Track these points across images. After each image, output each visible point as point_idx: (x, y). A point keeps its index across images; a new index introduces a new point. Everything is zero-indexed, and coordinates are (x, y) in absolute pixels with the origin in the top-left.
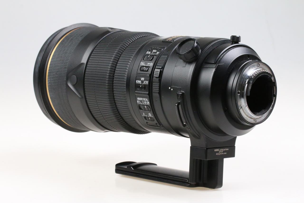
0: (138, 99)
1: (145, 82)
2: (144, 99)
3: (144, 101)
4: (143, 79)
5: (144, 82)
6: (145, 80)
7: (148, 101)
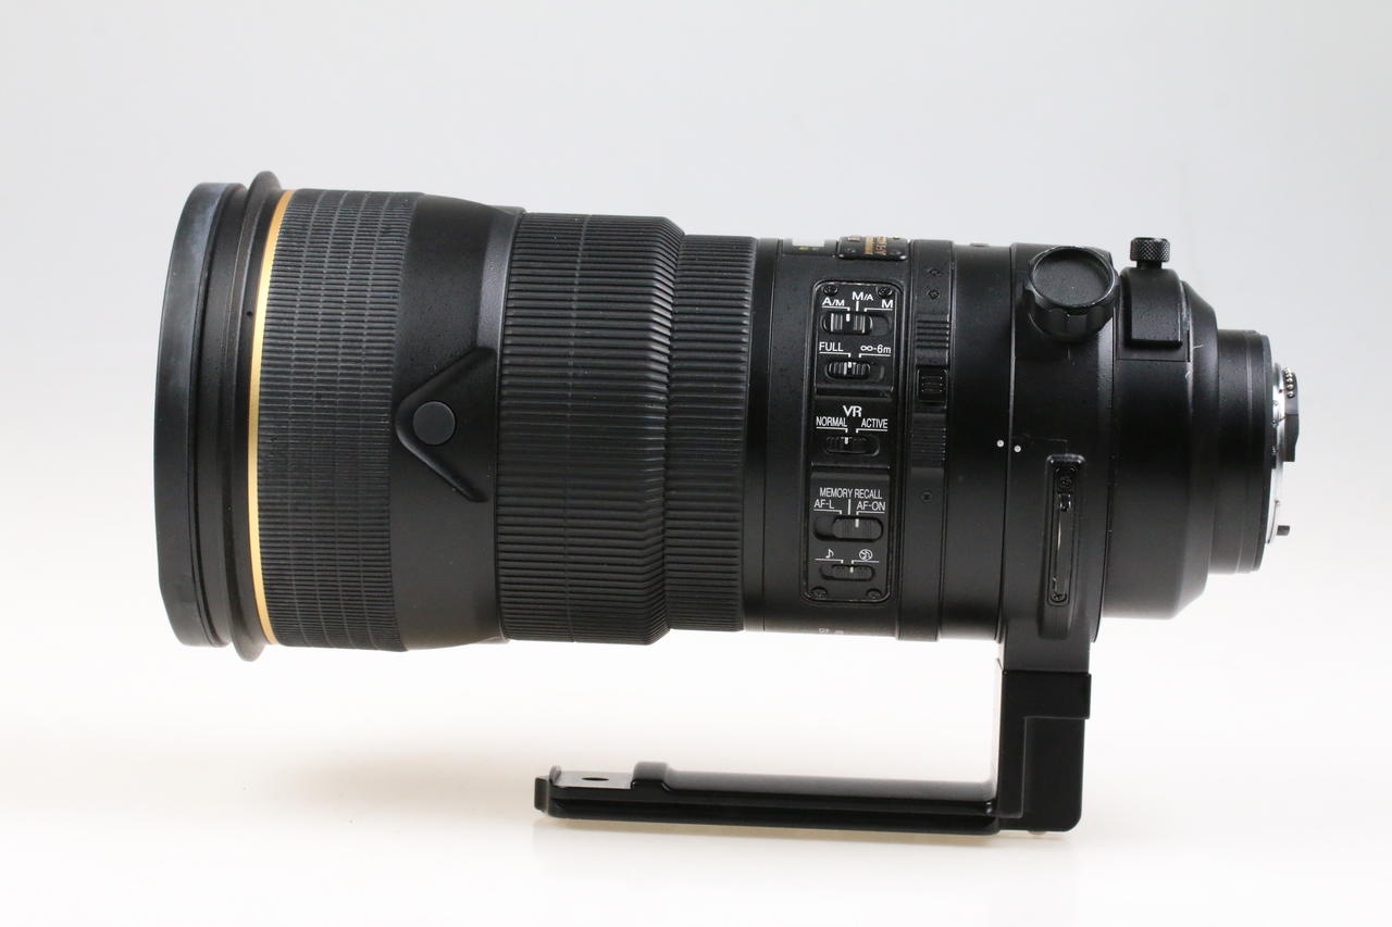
0: (824, 492)
1: (869, 423)
2: (859, 493)
3: (855, 501)
4: (855, 410)
5: (864, 423)
6: (865, 415)
7: (878, 500)
